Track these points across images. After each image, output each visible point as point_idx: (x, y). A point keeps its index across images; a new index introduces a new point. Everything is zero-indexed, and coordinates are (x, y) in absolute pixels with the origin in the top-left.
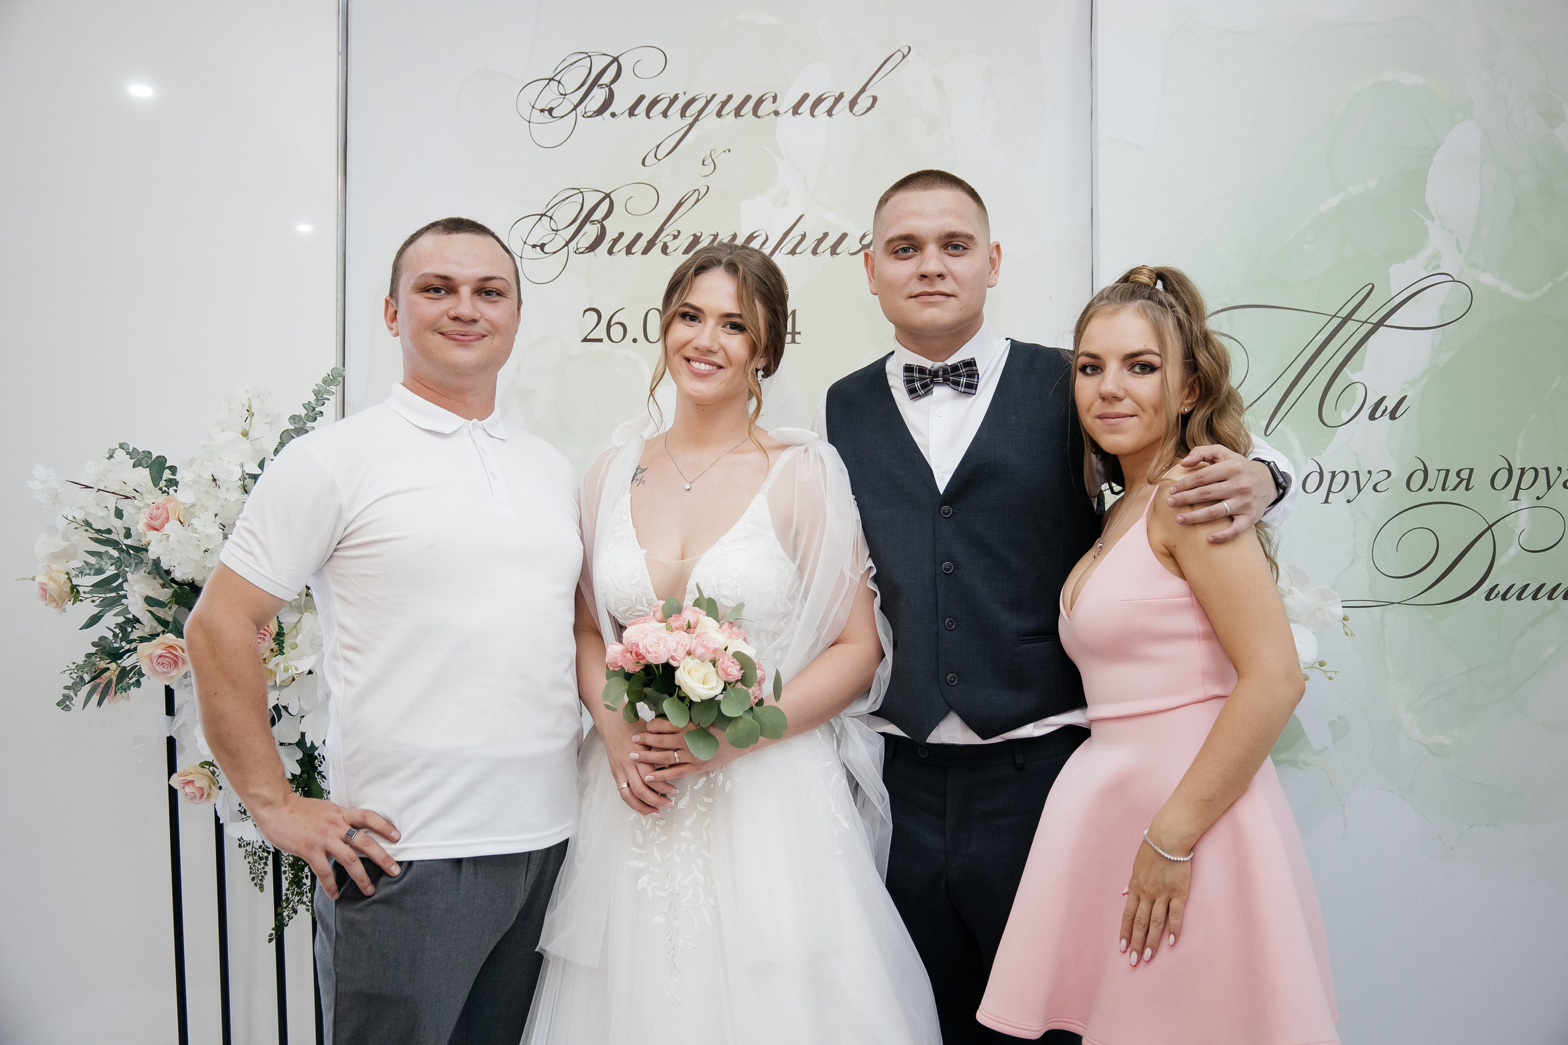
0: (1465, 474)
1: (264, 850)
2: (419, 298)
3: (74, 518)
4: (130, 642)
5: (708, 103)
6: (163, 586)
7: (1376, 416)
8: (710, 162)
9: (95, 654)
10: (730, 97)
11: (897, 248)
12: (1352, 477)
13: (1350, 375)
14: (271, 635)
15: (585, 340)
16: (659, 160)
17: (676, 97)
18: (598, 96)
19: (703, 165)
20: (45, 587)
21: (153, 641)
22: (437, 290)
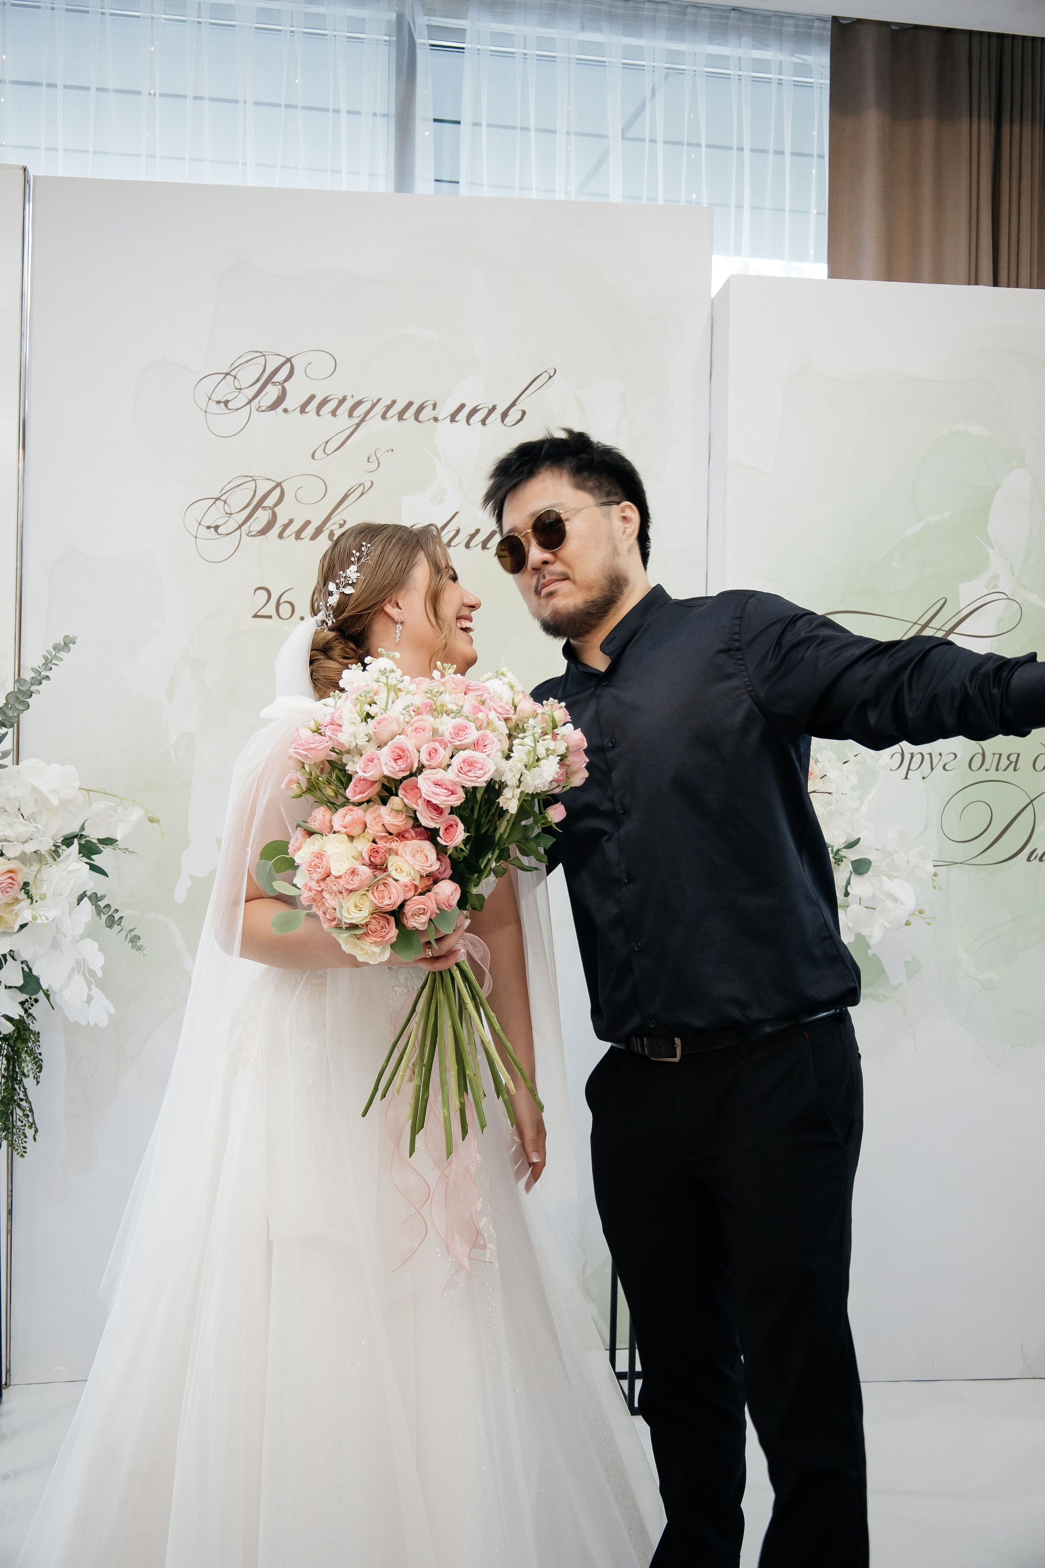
0: (1013, 758)
5: (374, 406)
8: (374, 459)
10: (394, 402)
12: (927, 757)
15: (255, 616)
16: (328, 455)
17: (344, 399)
18: (272, 392)
19: (368, 461)
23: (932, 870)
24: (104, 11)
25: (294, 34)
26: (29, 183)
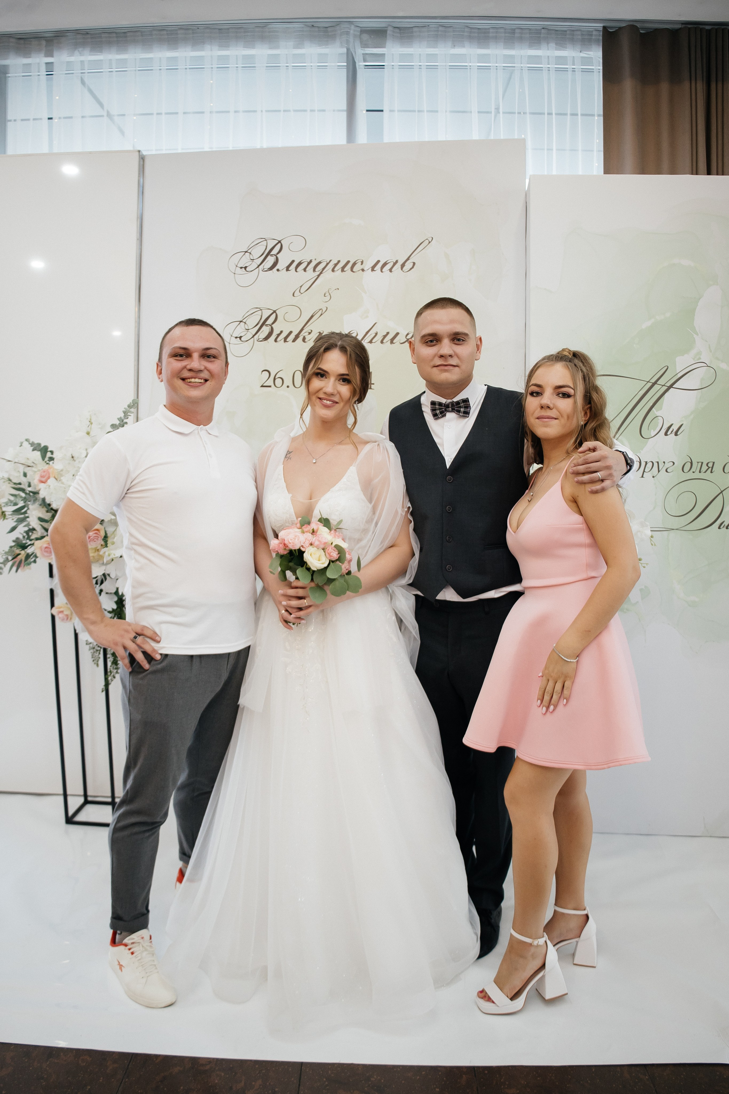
0: (710, 465)
1: (99, 647)
2: (172, 360)
3: (3, 477)
4: (31, 540)
6: (47, 512)
7: (668, 434)
8: (328, 295)
9: (14, 546)
10: (339, 261)
11: (427, 340)
12: (656, 464)
13: (655, 412)
14: (101, 537)
15: (262, 386)
16: (302, 293)
17: (311, 261)
18: (271, 260)
19: (324, 296)
21: (42, 540)
22: (181, 356)
23: (651, 533)
24: (186, 67)
25: (287, 68)
26: (142, 159)
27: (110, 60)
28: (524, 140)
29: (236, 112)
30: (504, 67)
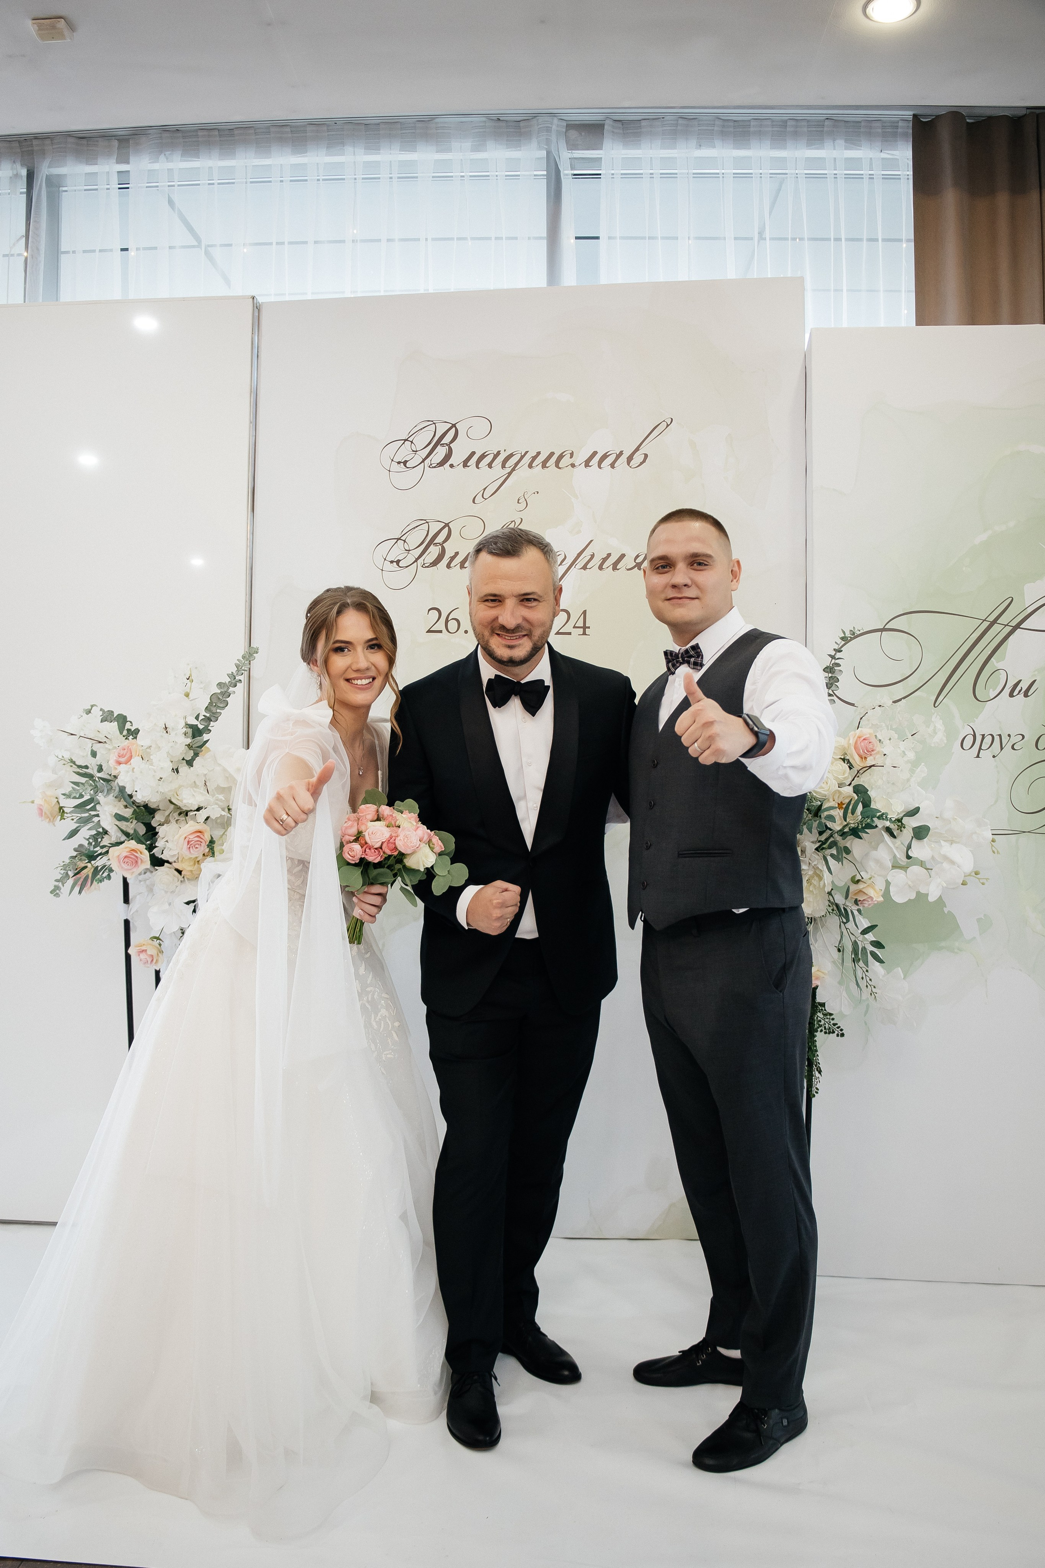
3: (63, 757)
4: (102, 847)
6: (126, 807)
7: (1015, 694)
8: (523, 501)
9: (76, 856)
10: (539, 453)
11: (659, 567)
12: (997, 739)
13: (995, 663)
14: (205, 842)
15: (429, 631)
16: (486, 499)
17: (499, 453)
18: (441, 452)
19: (518, 503)
20: (42, 808)
21: (121, 846)
23: (991, 837)
24: (318, 178)
25: (463, 178)
26: (257, 308)
27: (210, 168)
28: (802, 279)
29: (388, 240)
30: (771, 174)
